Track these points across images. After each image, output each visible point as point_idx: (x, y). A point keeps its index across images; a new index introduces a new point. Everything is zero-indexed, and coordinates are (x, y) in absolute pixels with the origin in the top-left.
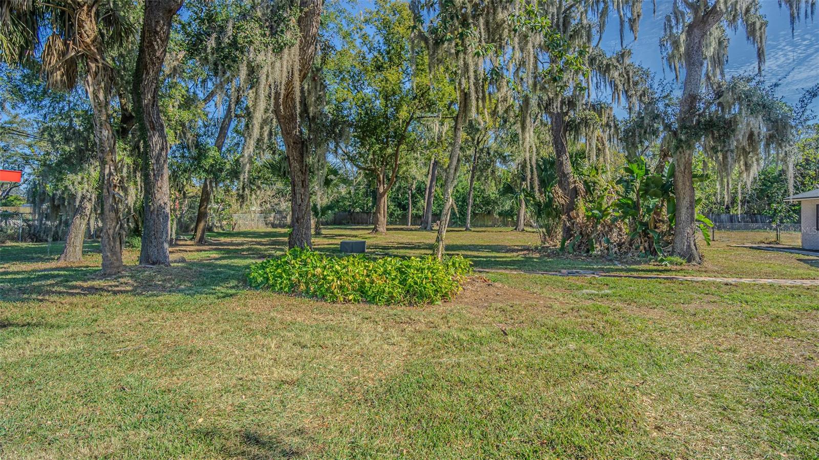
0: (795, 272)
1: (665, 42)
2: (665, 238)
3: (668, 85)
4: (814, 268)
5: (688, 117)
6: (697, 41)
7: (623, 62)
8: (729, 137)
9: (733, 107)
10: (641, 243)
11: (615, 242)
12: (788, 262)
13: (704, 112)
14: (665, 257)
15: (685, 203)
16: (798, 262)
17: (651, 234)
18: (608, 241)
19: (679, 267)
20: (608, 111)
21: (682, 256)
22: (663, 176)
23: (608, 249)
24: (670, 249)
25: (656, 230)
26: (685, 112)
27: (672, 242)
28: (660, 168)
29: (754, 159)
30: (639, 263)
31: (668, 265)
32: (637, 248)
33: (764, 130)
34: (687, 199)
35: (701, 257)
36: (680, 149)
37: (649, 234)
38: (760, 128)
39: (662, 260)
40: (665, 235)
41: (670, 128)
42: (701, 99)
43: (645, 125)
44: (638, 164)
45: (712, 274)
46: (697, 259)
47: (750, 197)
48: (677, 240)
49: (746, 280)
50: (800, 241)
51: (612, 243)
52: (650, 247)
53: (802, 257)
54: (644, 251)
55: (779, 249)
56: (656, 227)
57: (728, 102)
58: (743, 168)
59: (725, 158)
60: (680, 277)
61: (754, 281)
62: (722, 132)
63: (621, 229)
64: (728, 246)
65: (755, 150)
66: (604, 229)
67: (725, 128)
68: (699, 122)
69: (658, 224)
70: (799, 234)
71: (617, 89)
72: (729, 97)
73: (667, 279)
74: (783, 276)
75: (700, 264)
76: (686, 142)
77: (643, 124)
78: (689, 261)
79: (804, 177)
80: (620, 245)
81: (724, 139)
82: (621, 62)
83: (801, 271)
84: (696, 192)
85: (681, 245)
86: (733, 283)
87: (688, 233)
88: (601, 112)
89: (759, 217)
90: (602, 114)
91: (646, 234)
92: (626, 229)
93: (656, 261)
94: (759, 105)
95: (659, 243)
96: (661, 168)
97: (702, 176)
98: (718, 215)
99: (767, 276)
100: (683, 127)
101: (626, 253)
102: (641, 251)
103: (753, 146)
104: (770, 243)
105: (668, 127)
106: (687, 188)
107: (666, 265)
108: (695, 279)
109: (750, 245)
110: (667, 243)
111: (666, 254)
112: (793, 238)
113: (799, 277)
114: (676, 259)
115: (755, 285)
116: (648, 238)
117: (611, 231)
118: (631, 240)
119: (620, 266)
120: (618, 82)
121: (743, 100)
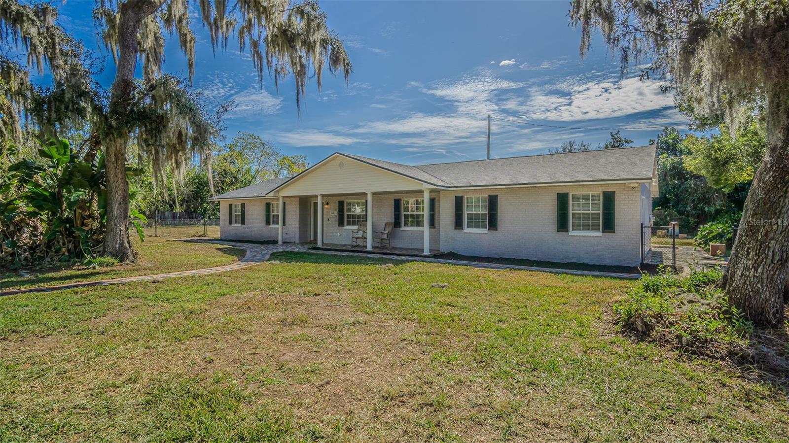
0: (212, 260)
1: (100, 16)
2: (94, 237)
3: (98, 60)
4: (225, 255)
5: (121, 102)
6: (131, 23)
7: (45, 19)
8: (160, 132)
9: (165, 103)
10: (64, 244)
11: (26, 244)
12: (210, 252)
13: (138, 102)
14: (94, 258)
15: (117, 197)
16: (216, 251)
17: (77, 233)
18: (14, 244)
19: (109, 268)
20: (21, 75)
21: (114, 255)
22: (93, 165)
23: (12, 255)
24: (101, 249)
25: (84, 228)
26: (117, 97)
27: (103, 241)
28: (90, 156)
29: (183, 158)
30: (59, 269)
31: (97, 267)
32: (58, 251)
33: (190, 131)
34: (120, 192)
35: (135, 255)
36: (111, 136)
37: (74, 232)
38: (187, 129)
39: (90, 263)
40: (95, 233)
41: (102, 112)
42: (135, 88)
43: (67, 100)
44: (57, 148)
45: (143, 272)
46: (131, 257)
47: (188, 197)
48: (109, 239)
49: (173, 275)
50: (219, 233)
51: (20, 247)
52: (75, 247)
53: (219, 246)
54: (67, 254)
55: (206, 241)
56: (83, 224)
57: (160, 96)
58: (174, 165)
59: (157, 152)
60: (107, 280)
61: (180, 274)
62: (154, 125)
63: (35, 228)
64: (167, 241)
65: (184, 149)
66: (8, 228)
67: (157, 121)
68: (132, 111)
69: (86, 221)
70: (218, 228)
71: (35, 50)
72: (161, 91)
73: (89, 285)
74: (204, 265)
75: (133, 262)
76: (117, 129)
77: (63, 98)
78: (122, 260)
79: (223, 184)
80: (33, 248)
81: (156, 133)
82: (42, 18)
83: (217, 259)
84: (130, 186)
85: (113, 243)
86: (161, 279)
87: (121, 230)
88: (9, 73)
89: (194, 215)
90: (10, 77)
91: (70, 234)
92: (42, 227)
93: (82, 264)
94: (186, 107)
95: (88, 242)
96: (92, 156)
97: (136, 170)
98: (164, 212)
99: (192, 267)
100: (114, 111)
101: (42, 258)
102: (63, 254)
103: (182, 146)
104: (200, 236)
105: (97, 110)
106: (120, 181)
107: (94, 268)
108: (124, 280)
109: (185, 239)
110: (98, 242)
111: (95, 255)
112: (214, 232)
113: (215, 265)
114: (108, 259)
115: (180, 278)
116: (74, 237)
117: (19, 230)
118: (49, 241)
119: (27, 277)
120: (36, 41)
121: (173, 98)
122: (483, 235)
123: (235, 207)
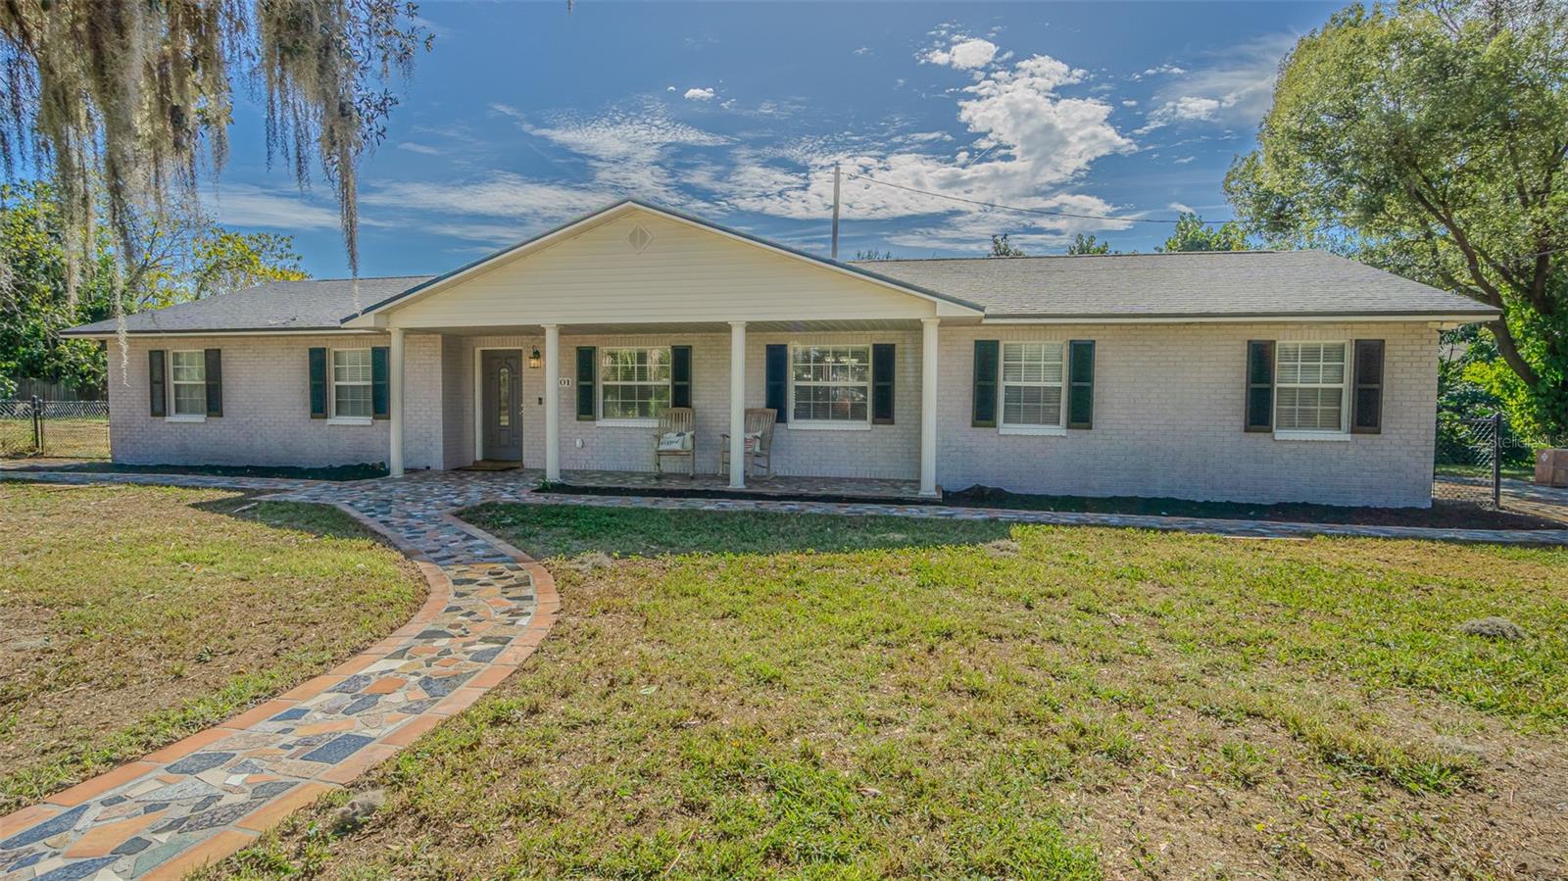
122: (1053, 440)
123: (176, 363)
